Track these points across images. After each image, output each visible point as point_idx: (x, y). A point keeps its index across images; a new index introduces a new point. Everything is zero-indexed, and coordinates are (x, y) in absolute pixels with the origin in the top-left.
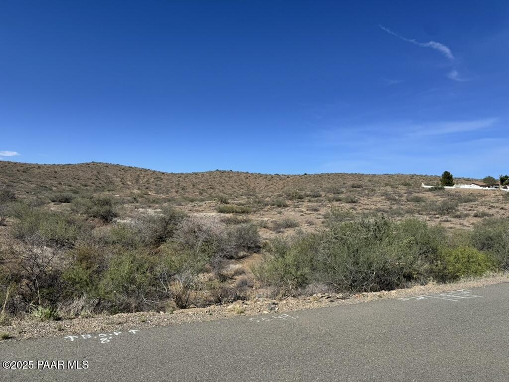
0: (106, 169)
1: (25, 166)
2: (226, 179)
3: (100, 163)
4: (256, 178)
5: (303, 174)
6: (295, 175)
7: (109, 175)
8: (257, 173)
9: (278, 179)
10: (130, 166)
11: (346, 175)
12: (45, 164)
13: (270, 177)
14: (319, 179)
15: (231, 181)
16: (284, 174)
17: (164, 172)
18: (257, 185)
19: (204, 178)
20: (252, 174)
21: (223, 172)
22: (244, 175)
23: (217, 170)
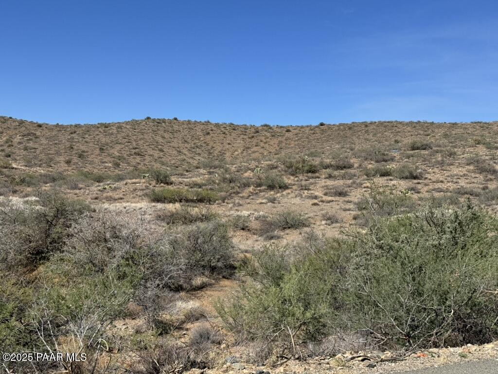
2: (166, 135)
4: (224, 133)
5: (317, 124)
6: (302, 127)
8: (227, 122)
9: (268, 135)
11: (399, 126)
13: (253, 130)
14: (349, 133)
15: (176, 140)
16: (280, 125)
17: (40, 122)
18: (228, 146)
19: (123, 134)
20: (217, 125)
21: (160, 122)
22: (202, 127)
23: (148, 118)
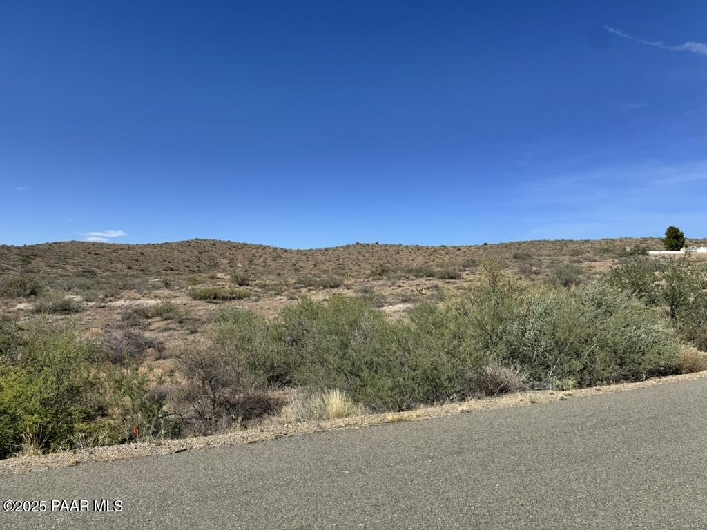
0: (212, 247)
1: (112, 247)
2: (367, 255)
3: (205, 240)
4: (411, 252)
5: (482, 244)
6: (470, 247)
7: (215, 255)
8: (415, 245)
9: (443, 252)
10: (245, 242)
11: (546, 244)
12: (137, 245)
13: (432, 249)
14: (505, 249)
15: (373, 258)
16: (454, 245)
17: (287, 248)
18: (411, 262)
19: (336, 255)
20: (407, 247)
21: (364, 246)
22: (395, 248)
23: (358, 243)
